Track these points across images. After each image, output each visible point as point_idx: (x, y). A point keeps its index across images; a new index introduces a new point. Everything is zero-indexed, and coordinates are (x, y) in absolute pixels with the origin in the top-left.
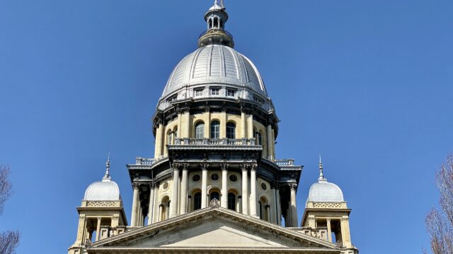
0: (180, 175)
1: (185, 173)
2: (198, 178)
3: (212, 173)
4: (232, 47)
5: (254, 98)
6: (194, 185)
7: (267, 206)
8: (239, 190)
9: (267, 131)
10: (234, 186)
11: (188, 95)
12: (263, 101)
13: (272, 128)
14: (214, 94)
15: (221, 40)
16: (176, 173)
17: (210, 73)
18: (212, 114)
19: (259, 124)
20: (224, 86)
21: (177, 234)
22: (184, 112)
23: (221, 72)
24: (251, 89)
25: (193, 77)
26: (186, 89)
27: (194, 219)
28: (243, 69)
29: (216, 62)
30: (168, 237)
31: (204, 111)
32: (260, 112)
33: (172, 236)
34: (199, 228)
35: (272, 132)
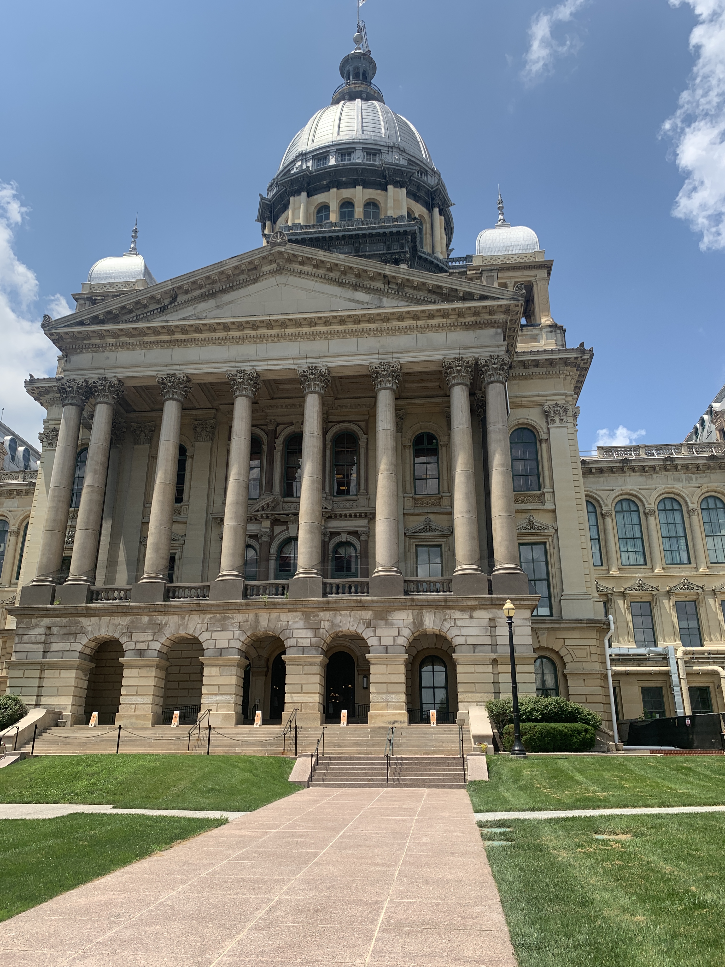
4: (380, 101)
5: (409, 164)
11: (304, 166)
12: (423, 171)
13: (440, 214)
14: (343, 159)
17: (339, 132)
18: (341, 191)
19: (419, 205)
20: (359, 147)
21: (212, 303)
22: (297, 193)
23: (355, 129)
24: (404, 151)
25: (313, 141)
26: (302, 160)
27: (243, 272)
28: (392, 124)
29: (350, 117)
30: (195, 308)
31: (327, 188)
32: (419, 187)
33: (202, 306)
34: (252, 288)
35: (440, 220)
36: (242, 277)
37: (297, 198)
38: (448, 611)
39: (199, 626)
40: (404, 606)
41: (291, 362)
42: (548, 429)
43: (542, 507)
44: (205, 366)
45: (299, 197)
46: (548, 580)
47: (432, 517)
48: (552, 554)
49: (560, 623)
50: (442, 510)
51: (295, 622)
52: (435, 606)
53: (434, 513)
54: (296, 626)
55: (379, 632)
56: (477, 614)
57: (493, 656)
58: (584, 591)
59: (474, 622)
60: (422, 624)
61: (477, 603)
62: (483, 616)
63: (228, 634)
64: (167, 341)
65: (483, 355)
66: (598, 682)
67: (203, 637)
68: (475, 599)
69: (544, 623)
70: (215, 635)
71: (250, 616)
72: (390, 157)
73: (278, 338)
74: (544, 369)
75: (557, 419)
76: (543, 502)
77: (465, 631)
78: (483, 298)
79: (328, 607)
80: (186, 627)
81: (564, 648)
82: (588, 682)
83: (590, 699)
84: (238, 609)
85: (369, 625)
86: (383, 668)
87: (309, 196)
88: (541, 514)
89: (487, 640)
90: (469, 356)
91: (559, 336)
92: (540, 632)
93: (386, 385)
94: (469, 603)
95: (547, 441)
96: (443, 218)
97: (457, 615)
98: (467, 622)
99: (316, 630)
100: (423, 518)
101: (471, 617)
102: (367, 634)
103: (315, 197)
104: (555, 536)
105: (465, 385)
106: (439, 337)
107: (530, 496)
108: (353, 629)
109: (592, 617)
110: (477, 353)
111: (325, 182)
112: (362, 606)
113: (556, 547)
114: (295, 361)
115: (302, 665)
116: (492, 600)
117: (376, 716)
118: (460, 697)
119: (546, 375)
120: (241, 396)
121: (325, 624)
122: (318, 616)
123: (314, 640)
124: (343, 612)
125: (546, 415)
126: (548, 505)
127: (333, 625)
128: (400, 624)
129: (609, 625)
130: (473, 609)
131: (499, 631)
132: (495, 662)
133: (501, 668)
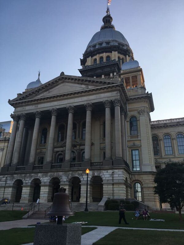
5: (118, 44)
14: (100, 46)
17: (99, 39)
18: (99, 55)
19: (122, 55)
20: (104, 42)
23: (104, 37)
24: (117, 41)
27: (54, 83)
29: (102, 34)
36: (54, 85)
38: (101, 171)
39: (40, 176)
42: (139, 117)
44: (45, 108)
45: (89, 58)
46: (139, 160)
48: (140, 153)
51: (63, 175)
52: (98, 169)
55: (83, 177)
58: (149, 163)
59: (108, 173)
60: (94, 174)
61: (108, 168)
62: (110, 172)
63: (47, 178)
65: (113, 99)
67: (41, 179)
69: (136, 173)
70: (44, 179)
71: (52, 173)
72: (112, 44)
75: (142, 114)
76: (138, 138)
77: (105, 176)
78: (113, 83)
79: (71, 170)
81: (143, 180)
82: (149, 190)
83: (150, 195)
84: (49, 171)
85: (81, 175)
86: (84, 187)
87: (91, 57)
88: (137, 141)
89: (111, 178)
90: (109, 99)
93: (89, 109)
94: (106, 168)
95: (139, 120)
96: (130, 57)
97: (104, 171)
98: (107, 174)
99: (68, 177)
101: (107, 172)
102: (80, 177)
103: (93, 57)
104: (141, 147)
105: (109, 107)
106: (102, 95)
107: (135, 136)
108: (77, 176)
110: (111, 99)
111: (95, 53)
112: (79, 170)
113: (141, 151)
114: (66, 105)
116: (113, 167)
117: (82, 200)
121: (70, 175)
122: (68, 173)
123: (67, 179)
124: (74, 172)
125: (139, 113)
127: (72, 175)
130: (107, 170)
131: (115, 176)
132: (113, 184)
133: (115, 186)
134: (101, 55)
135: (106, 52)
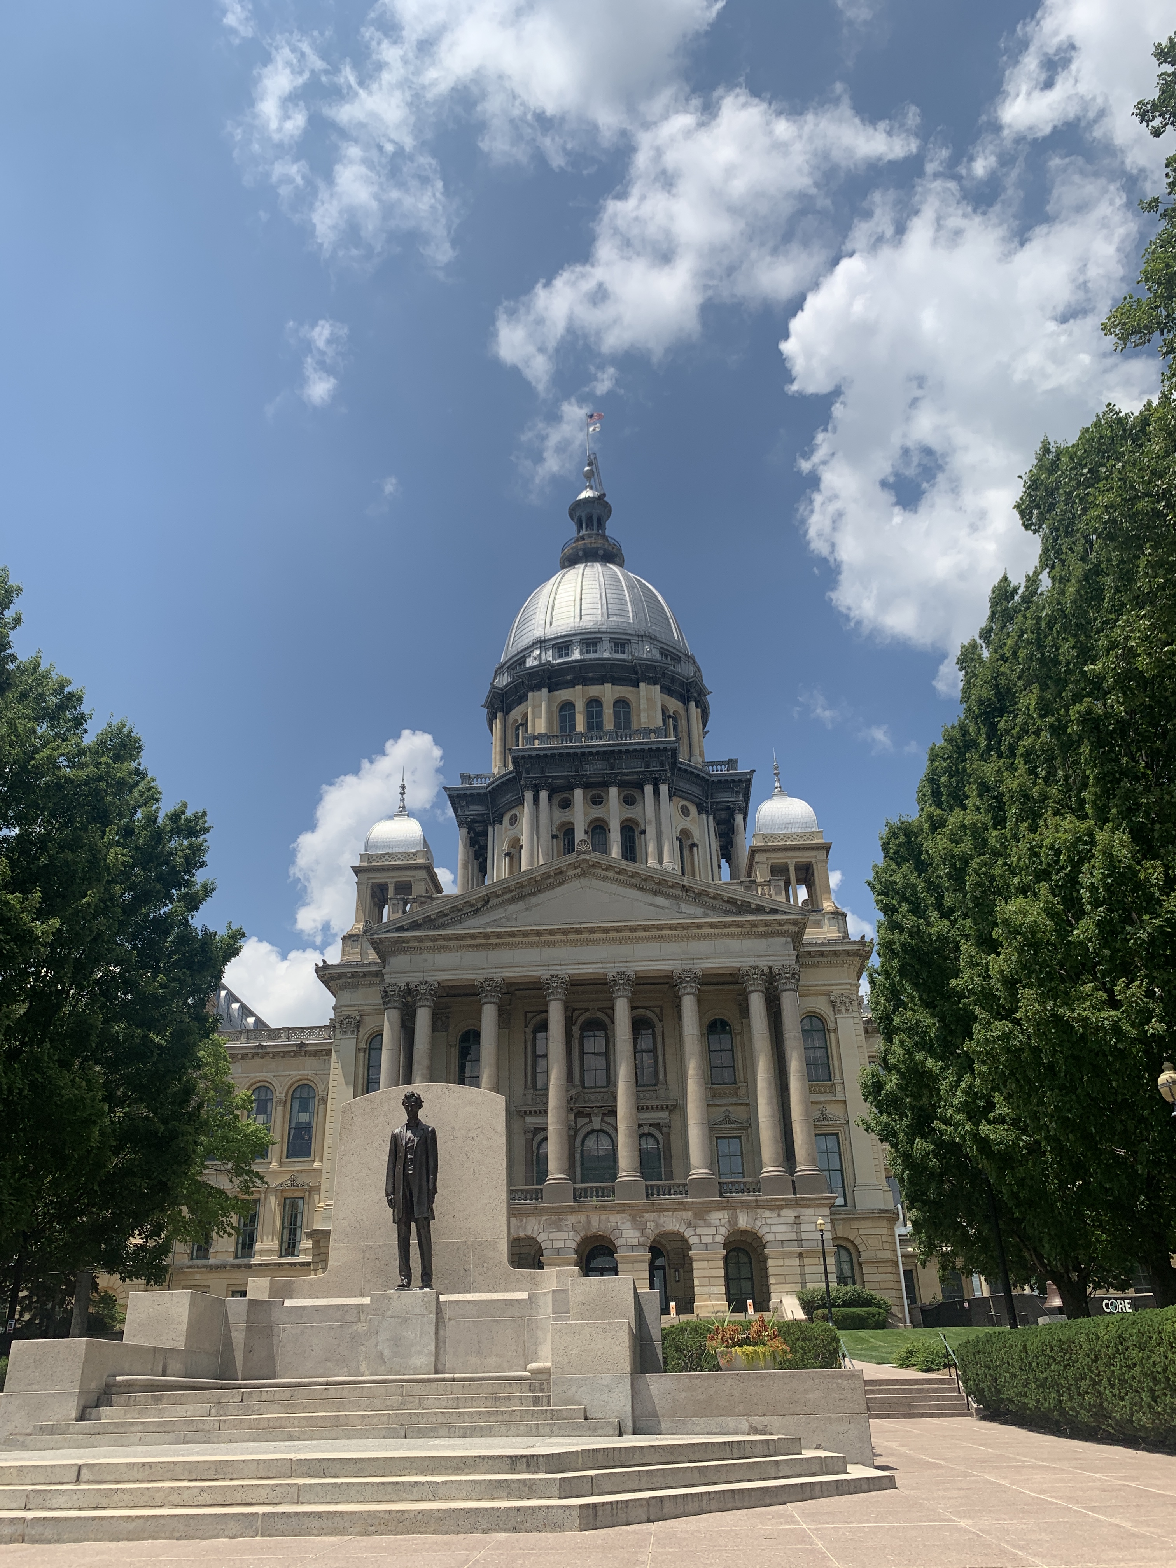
0: (536, 800)
1: (544, 795)
2: (566, 804)
3: (591, 794)
4: (621, 564)
5: (662, 654)
6: (560, 816)
7: (693, 845)
8: (640, 820)
9: (687, 710)
10: (631, 813)
11: (543, 657)
12: (677, 659)
13: (697, 707)
14: (588, 652)
15: (601, 552)
16: (528, 796)
17: (581, 615)
18: (587, 687)
19: (673, 700)
20: (606, 637)
21: (521, 905)
22: (537, 687)
23: (599, 612)
24: (655, 639)
25: (551, 624)
26: (540, 648)
27: (549, 877)
28: (640, 604)
29: (592, 596)
30: (505, 910)
31: (572, 684)
32: (673, 680)
33: (512, 907)
34: (558, 890)
35: (697, 713)
36: (549, 881)
37: (537, 693)
38: (758, 1211)
39: (536, 1227)
40: (719, 1207)
41: (600, 966)
42: (836, 1019)
43: (834, 1099)
44: (521, 969)
45: (539, 693)
46: (841, 1170)
47: (731, 1109)
48: (845, 1145)
49: (853, 1214)
50: (740, 1101)
51: (623, 1223)
52: (746, 1206)
53: (733, 1105)
54: (623, 1226)
55: (699, 1231)
56: (784, 1212)
57: (799, 1250)
58: (875, 1181)
59: (782, 1220)
60: (736, 1222)
61: (784, 1203)
62: (789, 1214)
63: (564, 1235)
64: (483, 945)
66: (890, 1269)
67: (541, 1238)
68: (782, 1200)
69: (840, 1214)
70: (551, 1236)
71: (583, 1218)
72: (640, 648)
73: (587, 942)
74: (829, 959)
75: (843, 1009)
76: (834, 1093)
77: (774, 1229)
79: (652, 1209)
80: (525, 1229)
81: (858, 1238)
82: (880, 1270)
83: (883, 1285)
84: (571, 1211)
85: (690, 1225)
86: (705, 1264)
87: (549, 691)
88: (832, 1105)
89: (794, 1236)
90: (764, 964)
91: (841, 921)
92: (836, 1222)
93: (689, 990)
94: (777, 1203)
95: (835, 1030)
96: (699, 710)
97: (767, 1214)
98: (776, 1220)
99: (643, 1230)
100: (723, 1109)
101: (779, 1215)
102: (688, 1233)
103: (557, 693)
104: (846, 1126)
105: (762, 992)
106: (735, 944)
107: (822, 1086)
108: (675, 1229)
109: (882, 1207)
110: (770, 962)
111: (569, 678)
112: (683, 1207)
113: (848, 1139)
114: (604, 965)
115: (633, 1262)
116: (796, 1200)
117: (702, 1307)
118: (772, 1288)
119: (831, 965)
120: (555, 1000)
121: (651, 1225)
122: (643, 1217)
123: (641, 1239)
124: (665, 1213)
125: (833, 1004)
126: (839, 1097)
127: (657, 1225)
128: (717, 1223)
129: (898, 1214)
130: (780, 1208)
131: (803, 1227)
132: (801, 1256)
133: (806, 1261)
134: (594, 691)
135: (615, 681)
